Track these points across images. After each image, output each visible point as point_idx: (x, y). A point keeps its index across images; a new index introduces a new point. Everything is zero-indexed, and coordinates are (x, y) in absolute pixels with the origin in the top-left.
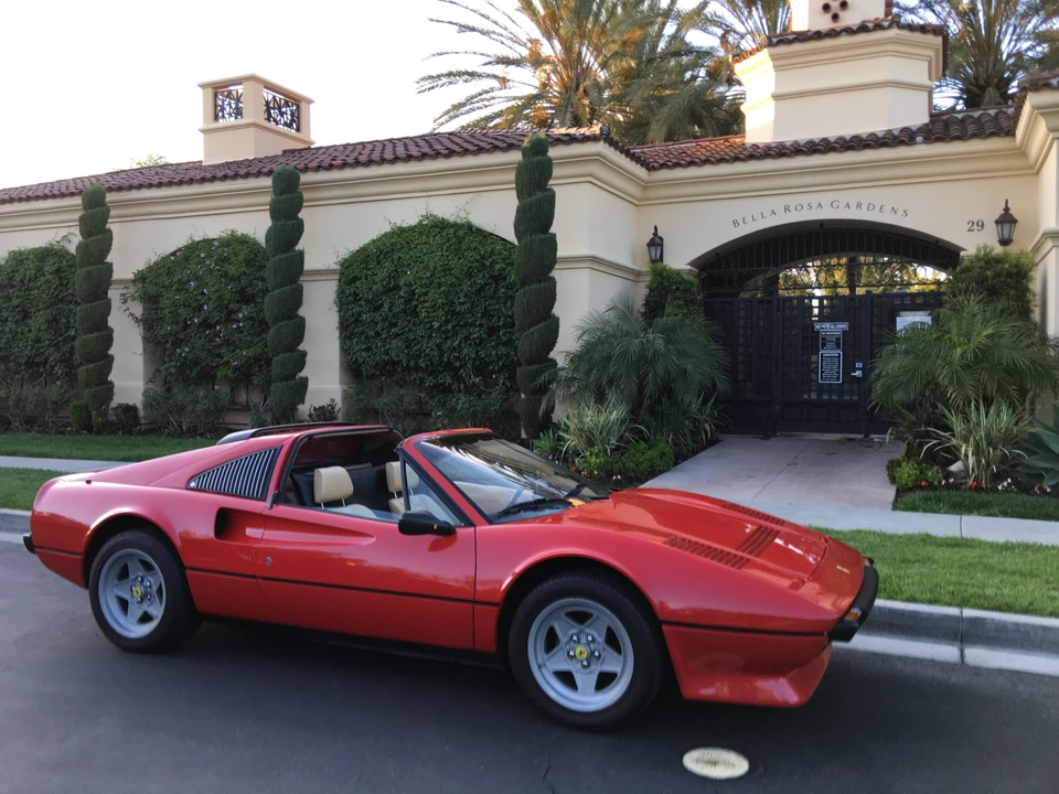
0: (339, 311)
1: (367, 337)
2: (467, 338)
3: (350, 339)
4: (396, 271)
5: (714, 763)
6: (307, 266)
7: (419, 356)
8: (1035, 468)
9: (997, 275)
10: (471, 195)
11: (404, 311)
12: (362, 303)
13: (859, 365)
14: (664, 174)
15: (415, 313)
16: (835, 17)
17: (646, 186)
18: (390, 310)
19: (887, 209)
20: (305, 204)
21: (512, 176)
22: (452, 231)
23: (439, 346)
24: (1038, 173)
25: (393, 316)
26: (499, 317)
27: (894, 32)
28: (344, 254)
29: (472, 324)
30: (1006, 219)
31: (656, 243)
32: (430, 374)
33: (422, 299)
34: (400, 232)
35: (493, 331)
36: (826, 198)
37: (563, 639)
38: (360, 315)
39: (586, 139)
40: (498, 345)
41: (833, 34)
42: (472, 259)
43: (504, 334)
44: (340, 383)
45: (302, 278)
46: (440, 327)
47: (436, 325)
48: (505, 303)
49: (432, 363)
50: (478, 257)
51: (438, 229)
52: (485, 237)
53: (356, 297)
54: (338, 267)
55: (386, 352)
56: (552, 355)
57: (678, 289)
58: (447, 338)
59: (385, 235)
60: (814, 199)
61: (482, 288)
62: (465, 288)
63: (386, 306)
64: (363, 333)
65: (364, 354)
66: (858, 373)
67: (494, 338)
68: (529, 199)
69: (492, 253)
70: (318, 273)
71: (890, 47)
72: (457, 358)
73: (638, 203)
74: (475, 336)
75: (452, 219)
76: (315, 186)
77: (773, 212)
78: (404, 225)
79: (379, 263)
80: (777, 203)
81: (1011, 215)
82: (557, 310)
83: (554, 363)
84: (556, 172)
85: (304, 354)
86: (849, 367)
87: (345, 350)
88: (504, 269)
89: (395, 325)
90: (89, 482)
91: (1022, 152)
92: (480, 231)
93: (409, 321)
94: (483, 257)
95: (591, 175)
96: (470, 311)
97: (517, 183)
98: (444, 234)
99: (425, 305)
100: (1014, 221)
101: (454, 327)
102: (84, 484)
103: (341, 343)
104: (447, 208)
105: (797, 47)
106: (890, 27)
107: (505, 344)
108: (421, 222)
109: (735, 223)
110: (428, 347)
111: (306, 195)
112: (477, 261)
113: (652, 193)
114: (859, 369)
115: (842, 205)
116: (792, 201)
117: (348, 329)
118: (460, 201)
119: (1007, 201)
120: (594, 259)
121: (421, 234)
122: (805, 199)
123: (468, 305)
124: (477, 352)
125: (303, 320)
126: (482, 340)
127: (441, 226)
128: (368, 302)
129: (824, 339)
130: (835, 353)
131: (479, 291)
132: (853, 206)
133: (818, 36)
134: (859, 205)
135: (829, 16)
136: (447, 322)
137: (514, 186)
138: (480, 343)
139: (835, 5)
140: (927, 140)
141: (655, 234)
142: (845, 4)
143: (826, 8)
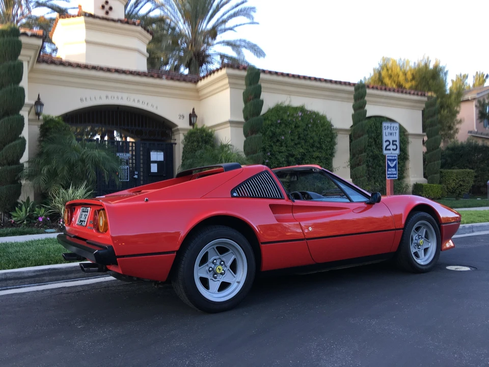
13: (136, 173)
16: (107, 13)
17: (32, 70)
24: (201, 100)
27: (139, 28)
30: (193, 115)
31: (40, 104)
36: (125, 95)
39: (33, 36)
60: (119, 94)
66: (136, 176)
71: (138, 34)
80: (103, 94)
81: (195, 114)
86: (132, 174)
91: (198, 91)
95: (30, 58)
106: (138, 25)
113: (34, 75)
116: (110, 94)
119: (193, 109)
120: (32, 107)
129: (121, 160)
130: (126, 167)
135: (105, 11)
139: (107, 7)
140: (167, 78)
141: (39, 99)
142: (111, 8)
143: (103, 7)
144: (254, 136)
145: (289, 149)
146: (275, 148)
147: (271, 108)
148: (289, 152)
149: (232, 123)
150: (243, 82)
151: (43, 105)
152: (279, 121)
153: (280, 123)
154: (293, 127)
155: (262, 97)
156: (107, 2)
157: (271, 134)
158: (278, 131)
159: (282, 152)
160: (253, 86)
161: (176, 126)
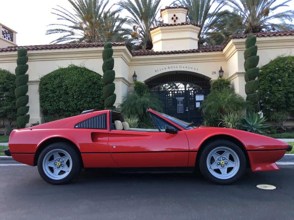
0: (40, 94)
1: (50, 102)
2: (85, 101)
3: (44, 102)
4: (61, 81)
5: (266, 187)
6: (30, 79)
7: (69, 107)
8: (245, 128)
9: (224, 84)
10: (85, 59)
11: (64, 93)
12: (49, 91)
13: (187, 108)
14: (137, 57)
15: (67, 94)
16: (175, 21)
17: (131, 60)
18: (59, 93)
19: (193, 68)
20: (29, 60)
21: (101, 54)
22: (80, 69)
23: (76, 104)
24: (227, 61)
25: (60, 95)
26: (95, 95)
27: (191, 25)
28: (41, 76)
29: (86, 97)
30: (221, 71)
31: (135, 76)
32: (72, 112)
33: (70, 89)
34: (62, 70)
35: (93, 99)
36: (178, 65)
37: (216, 160)
38: (48, 94)
39: (121, 45)
40: (95, 103)
41: (175, 25)
42: (87, 78)
43: (97, 100)
44: (40, 116)
45: (28, 84)
46: (77, 97)
47: (75, 97)
48: (97, 91)
49: (73, 109)
50: (89, 77)
51: (75, 69)
52: (90, 71)
53: (47, 89)
54: (40, 80)
55: (58, 106)
56: (114, 105)
57: (144, 88)
58: (79, 101)
59: (57, 70)
60: (176, 65)
61: (90, 86)
62: (85, 86)
63: (58, 92)
64: (49, 100)
65: (50, 107)
66: (187, 110)
67: (94, 101)
68: (107, 60)
69: (93, 76)
70: (32, 82)
71: (190, 29)
72: (82, 107)
73: (129, 65)
74: (88, 100)
75: (79, 66)
76: (32, 55)
77: (165, 68)
78: (63, 67)
79: (55, 79)
80: (167, 66)
81: (222, 70)
82: (115, 92)
83: (115, 107)
84: (114, 54)
85: (28, 107)
86: (185, 109)
87: (41, 106)
88: (97, 81)
89: (61, 97)
90: (31, 129)
91: (224, 55)
92: (88, 70)
93: (66, 96)
94: (90, 77)
95: (122, 55)
96: (86, 93)
97: (103, 56)
98: (77, 70)
99: (72, 91)
100: (223, 72)
101: (81, 98)
102: (30, 130)
103: (40, 103)
104: (78, 63)
105: (167, 27)
106: (190, 24)
107: (97, 103)
108: (69, 66)
109: (156, 71)
110: (72, 104)
111: (29, 58)
112: (88, 78)
113: (133, 62)
114: (187, 109)
115: (182, 67)
116: (170, 66)
117: (43, 99)
118: (82, 61)
119: (221, 67)
120: (123, 79)
121: (69, 70)
122: (173, 65)
123: (86, 91)
124: (89, 105)
125: (28, 96)
126: (90, 101)
127: (76, 68)
128: (51, 90)
129: (178, 101)
130: (181, 105)
131: (89, 87)
132: (185, 67)
133: (171, 25)
134: (186, 67)
135: (173, 21)
136: (79, 96)
137: (102, 57)
138: (90, 102)
139: (175, 18)
140: (202, 52)
141: (135, 73)
142: (177, 18)
143: (173, 18)
144: (252, 81)
145: (287, 88)
146: (274, 88)
147: (273, 60)
148: (288, 90)
149: (238, 73)
150: (244, 46)
151: (137, 76)
152: (277, 69)
153: (279, 70)
154: (290, 71)
155: (258, 54)
156: (175, 15)
157: (269, 78)
158: (276, 75)
159: (281, 91)
160: (250, 48)
161: (211, 79)
